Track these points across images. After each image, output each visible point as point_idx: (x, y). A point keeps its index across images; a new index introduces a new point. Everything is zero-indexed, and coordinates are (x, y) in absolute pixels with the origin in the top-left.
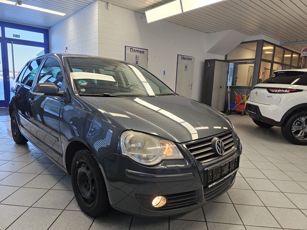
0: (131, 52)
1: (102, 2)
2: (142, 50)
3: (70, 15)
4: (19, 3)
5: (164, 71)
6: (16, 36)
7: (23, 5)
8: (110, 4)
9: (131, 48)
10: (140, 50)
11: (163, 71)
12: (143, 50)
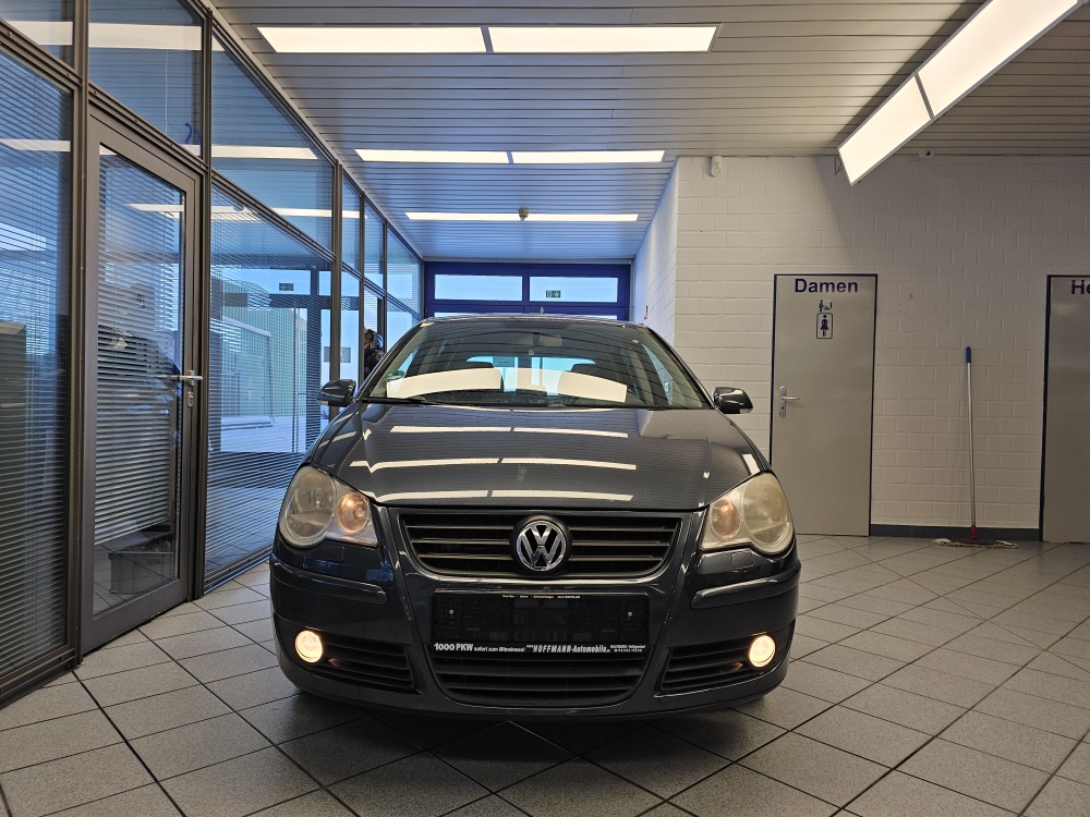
0: (797, 291)
1: (694, 159)
2: (846, 280)
3: (652, 211)
4: (523, 214)
5: (968, 350)
6: (553, 294)
7: (531, 217)
8: (718, 159)
9: (797, 280)
10: (836, 281)
11: (964, 348)
12: (852, 280)
